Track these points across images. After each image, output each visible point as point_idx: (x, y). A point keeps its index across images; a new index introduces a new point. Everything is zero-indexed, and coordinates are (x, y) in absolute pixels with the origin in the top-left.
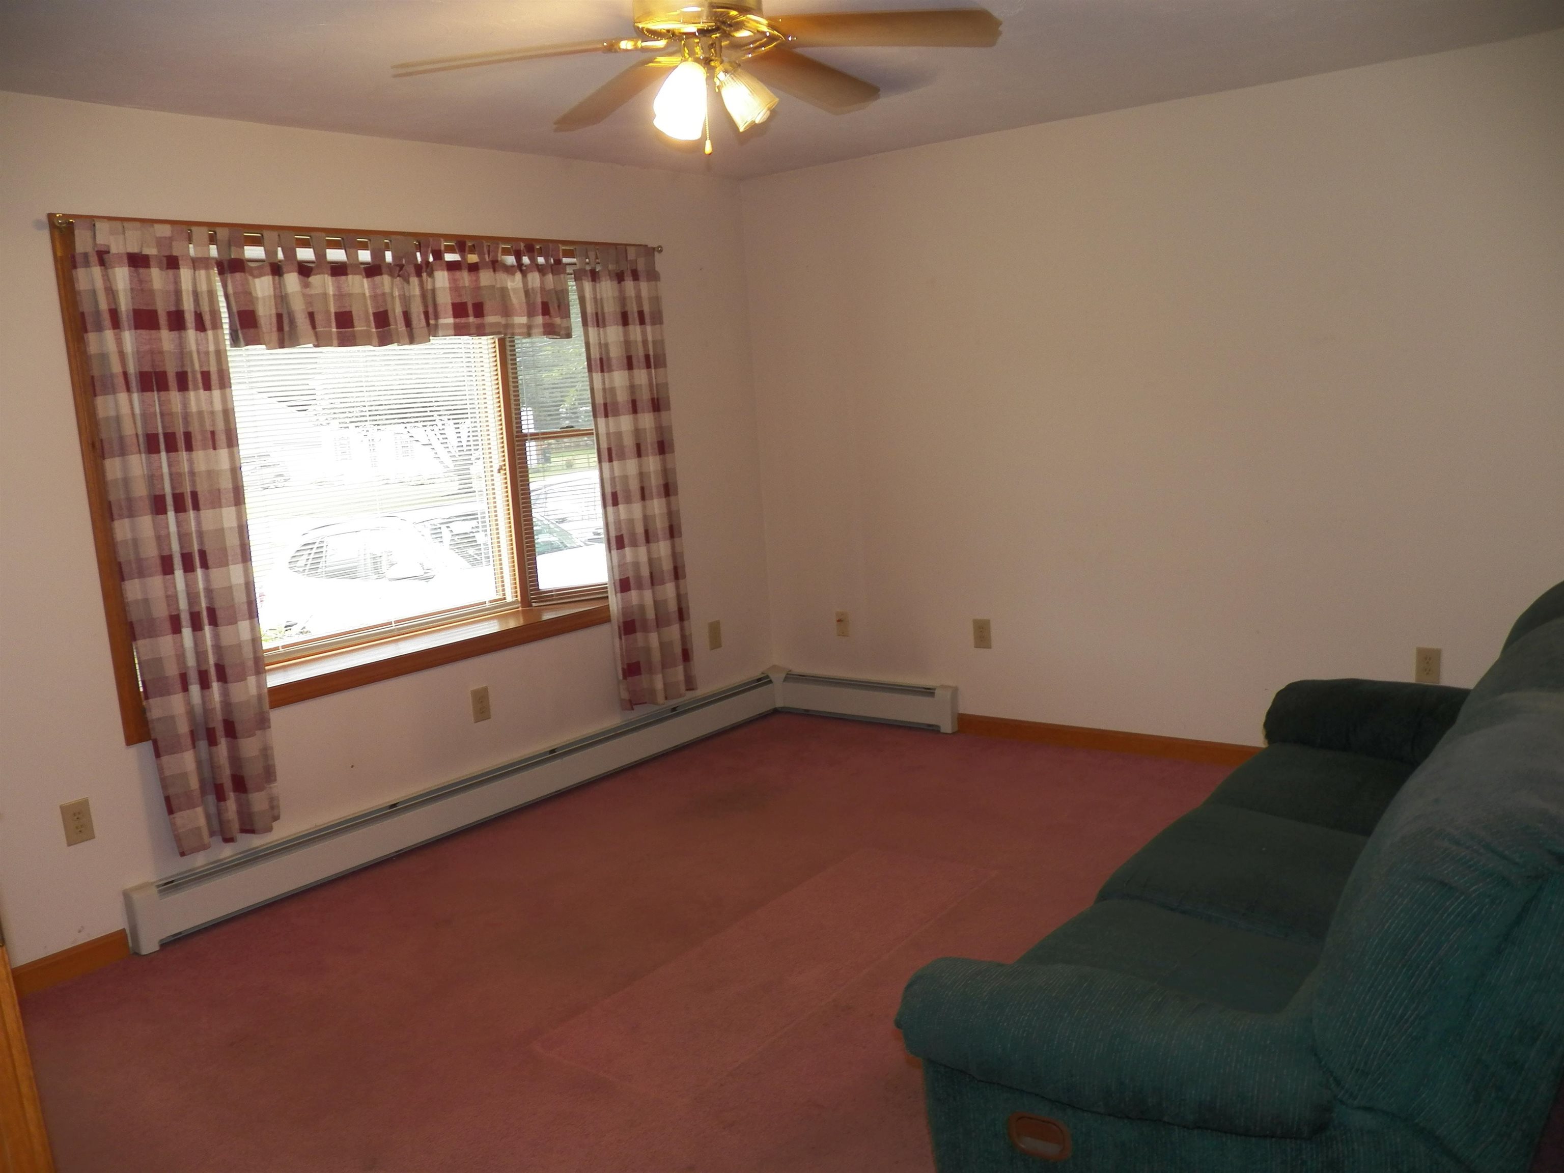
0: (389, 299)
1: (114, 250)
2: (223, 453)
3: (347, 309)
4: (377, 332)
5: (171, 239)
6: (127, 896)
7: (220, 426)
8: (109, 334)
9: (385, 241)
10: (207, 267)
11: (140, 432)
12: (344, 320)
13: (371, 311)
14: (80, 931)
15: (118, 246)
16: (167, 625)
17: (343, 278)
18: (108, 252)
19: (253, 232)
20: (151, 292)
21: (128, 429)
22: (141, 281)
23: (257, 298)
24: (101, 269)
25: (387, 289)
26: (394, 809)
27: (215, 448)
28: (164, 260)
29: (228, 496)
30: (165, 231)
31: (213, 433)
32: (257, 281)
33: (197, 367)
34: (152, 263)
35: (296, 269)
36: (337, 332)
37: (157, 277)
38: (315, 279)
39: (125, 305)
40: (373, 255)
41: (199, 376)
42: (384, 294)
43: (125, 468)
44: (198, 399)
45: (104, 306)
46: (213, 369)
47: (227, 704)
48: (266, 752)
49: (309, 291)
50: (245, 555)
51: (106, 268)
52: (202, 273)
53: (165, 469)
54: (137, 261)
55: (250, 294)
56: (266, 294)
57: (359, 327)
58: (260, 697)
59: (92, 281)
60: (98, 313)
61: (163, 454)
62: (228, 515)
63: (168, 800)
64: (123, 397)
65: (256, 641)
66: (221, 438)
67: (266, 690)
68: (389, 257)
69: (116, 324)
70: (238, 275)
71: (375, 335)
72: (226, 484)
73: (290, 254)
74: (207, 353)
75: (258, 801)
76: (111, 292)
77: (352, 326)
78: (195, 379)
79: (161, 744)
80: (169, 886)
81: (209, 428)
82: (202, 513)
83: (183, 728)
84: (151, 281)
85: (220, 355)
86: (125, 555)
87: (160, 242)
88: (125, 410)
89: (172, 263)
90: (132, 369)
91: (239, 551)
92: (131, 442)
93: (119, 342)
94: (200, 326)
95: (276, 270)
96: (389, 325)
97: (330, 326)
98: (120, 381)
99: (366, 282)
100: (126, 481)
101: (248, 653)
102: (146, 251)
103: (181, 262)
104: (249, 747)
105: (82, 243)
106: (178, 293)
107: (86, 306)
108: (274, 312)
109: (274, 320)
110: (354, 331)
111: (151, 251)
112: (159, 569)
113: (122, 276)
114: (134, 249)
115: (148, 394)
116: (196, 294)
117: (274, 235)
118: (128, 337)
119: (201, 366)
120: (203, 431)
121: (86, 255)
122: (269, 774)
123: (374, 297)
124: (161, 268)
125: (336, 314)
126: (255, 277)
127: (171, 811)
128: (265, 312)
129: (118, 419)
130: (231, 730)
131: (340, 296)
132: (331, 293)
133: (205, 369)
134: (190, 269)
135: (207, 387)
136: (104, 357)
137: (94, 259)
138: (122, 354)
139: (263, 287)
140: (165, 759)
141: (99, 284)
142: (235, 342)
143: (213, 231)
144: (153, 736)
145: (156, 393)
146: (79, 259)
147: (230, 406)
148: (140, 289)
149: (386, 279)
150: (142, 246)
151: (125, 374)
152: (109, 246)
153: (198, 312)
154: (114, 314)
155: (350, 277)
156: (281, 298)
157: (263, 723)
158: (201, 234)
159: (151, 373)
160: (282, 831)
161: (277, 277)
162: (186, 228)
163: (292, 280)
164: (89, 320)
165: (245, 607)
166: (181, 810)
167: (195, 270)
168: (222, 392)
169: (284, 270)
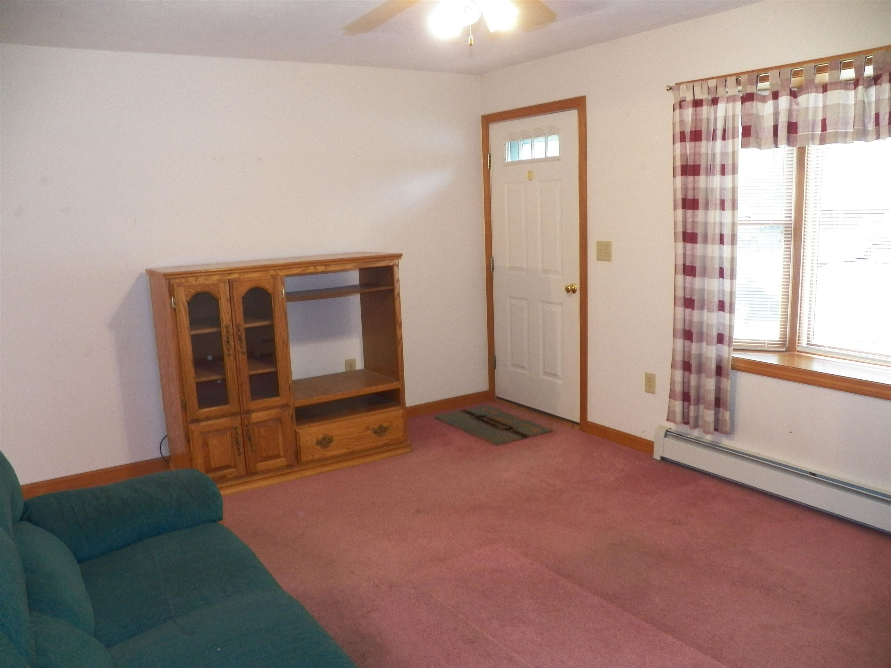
1: (687, 99)
2: (728, 213)
4: (855, 132)
5: (716, 88)
7: (729, 196)
9: (868, 57)
10: (735, 100)
15: (689, 97)
18: (685, 101)
19: (765, 73)
20: (701, 120)
22: (697, 115)
23: (762, 116)
24: (680, 111)
26: (813, 476)
27: (723, 210)
28: (711, 101)
29: (728, 238)
30: (712, 84)
31: (723, 201)
32: (764, 105)
33: (719, 162)
34: (704, 103)
35: (788, 93)
37: (705, 110)
38: (802, 99)
39: (688, 129)
40: (856, 72)
41: (719, 167)
44: (716, 180)
45: (678, 130)
46: (730, 162)
50: (733, 274)
51: (683, 110)
52: (731, 105)
54: (697, 104)
55: (758, 114)
56: (767, 113)
58: (728, 359)
62: (726, 250)
66: (728, 204)
67: (731, 358)
69: (683, 139)
72: (728, 232)
73: (786, 82)
74: (726, 153)
76: (683, 122)
78: (716, 169)
84: (702, 114)
85: (734, 154)
87: (709, 91)
89: (715, 101)
91: (729, 272)
93: (682, 149)
94: (725, 137)
95: (776, 96)
102: (702, 97)
103: (720, 101)
106: (715, 119)
108: (771, 124)
109: (771, 130)
111: (705, 96)
113: (689, 113)
114: (696, 97)
115: (686, 178)
116: (725, 118)
117: (776, 72)
118: (688, 145)
119: (722, 161)
120: (716, 199)
124: (708, 106)
126: (762, 102)
133: (724, 163)
134: (725, 103)
135: (723, 172)
139: (766, 109)
142: (744, 146)
143: (737, 77)
145: (691, 176)
147: (736, 185)
148: (697, 118)
150: (701, 95)
152: (685, 98)
153: (725, 128)
154: (682, 134)
158: (732, 81)
159: (690, 165)
161: (776, 101)
162: (724, 78)
163: (784, 101)
167: (727, 104)
168: (733, 177)
169: (780, 94)
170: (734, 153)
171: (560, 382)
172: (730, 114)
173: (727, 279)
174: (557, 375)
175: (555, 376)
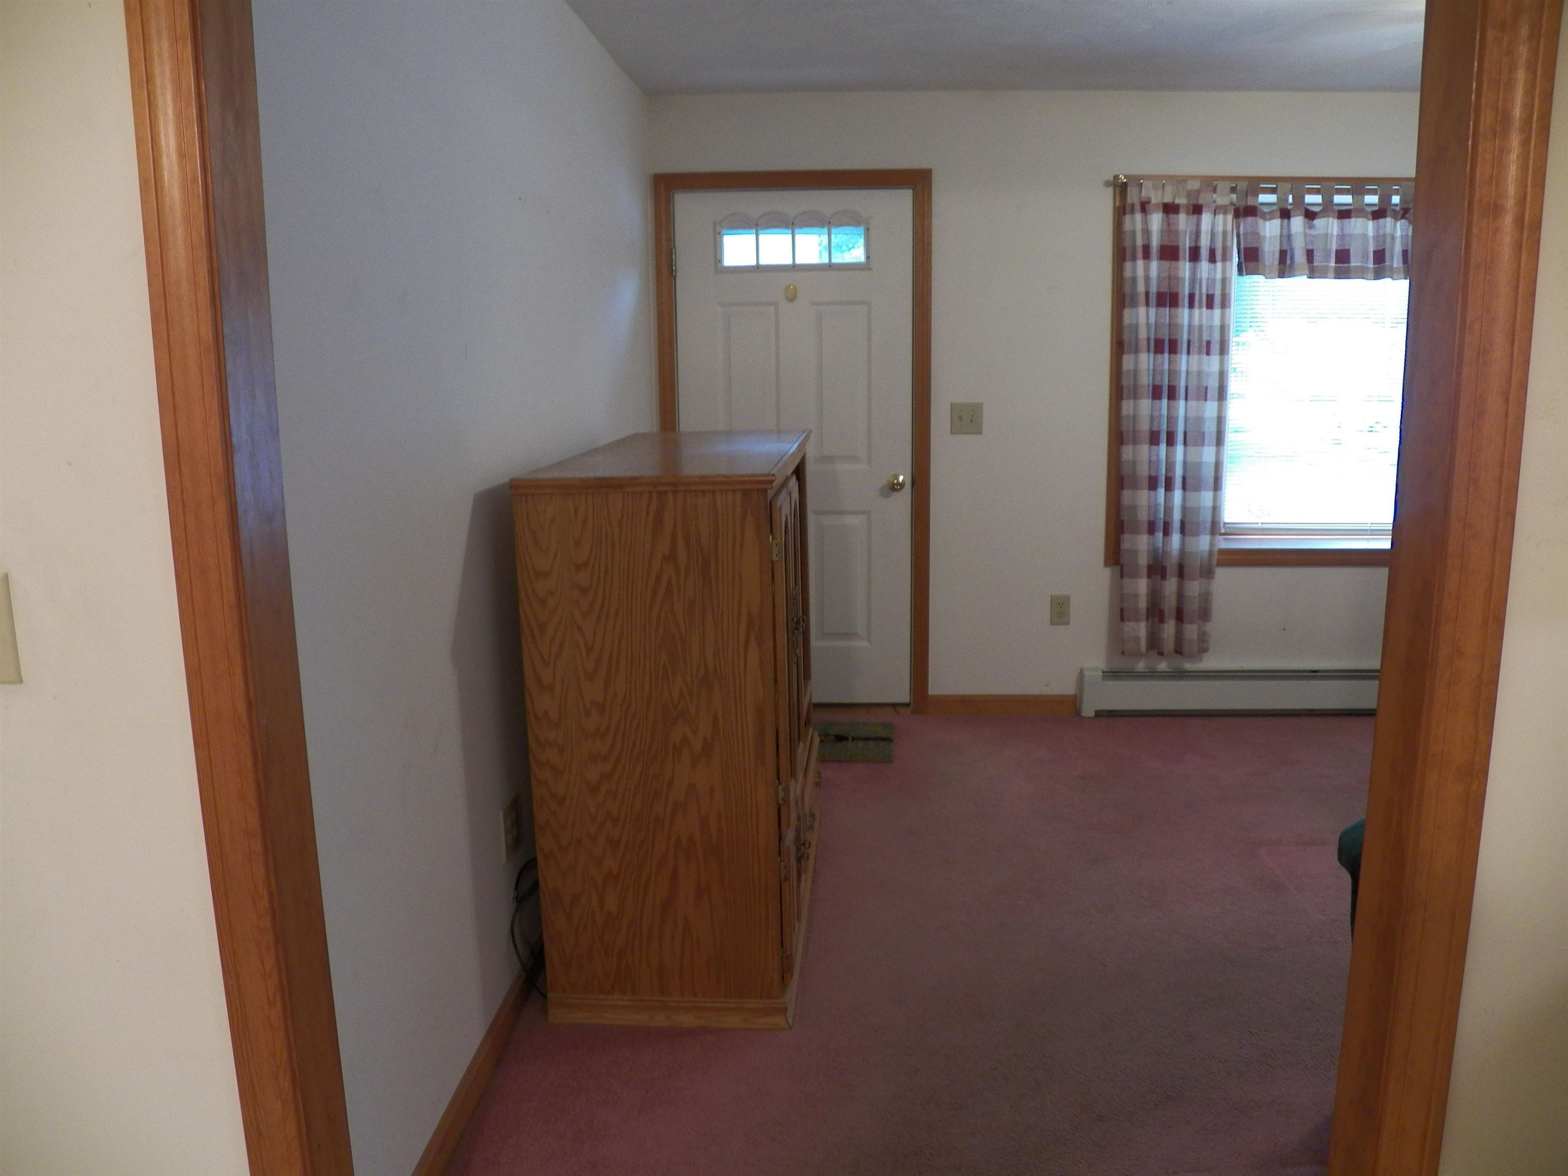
0: (1388, 240)
1: (1153, 201)
2: (1215, 359)
3: (1346, 248)
4: (1374, 268)
5: (1199, 192)
6: (1081, 674)
7: (1216, 337)
8: (1140, 263)
9: (1394, 187)
10: (1225, 213)
11: (1152, 337)
12: (1343, 256)
13: (1371, 249)
14: (1046, 685)
15: (1156, 198)
16: (1145, 482)
17: (1347, 220)
18: (1150, 202)
19: (1269, 183)
20: (1176, 233)
21: (1143, 334)
22: (1169, 225)
23: (1265, 237)
24: (1142, 216)
25: (1388, 230)
26: (1314, 674)
27: (1208, 353)
28: (1191, 208)
29: (1213, 392)
30: (1195, 185)
31: (1208, 343)
32: (1268, 223)
33: (1204, 290)
34: (1181, 210)
35: (1304, 214)
36: (1335, 267)
37: (1183, 221)
38: (1318, 222)
39: (1155, 242)
40: (1380, 199)
41: (1204, 298)
42: (1385, 235)
43: (1136, 363)
44: (1201, 315)
45: (1139, 242)
46: (1218, 293)
47: (1183, 552)
48: (1206, 598)
49: (1312, 232)
50: (1219, 440)
51: (1146, 215)
52: (1220, 218)
53: (1166, 367)
54: (1170, 209)
55: (1258, 234)
56: (1273, 234)
57: (1354, 263)
58: (1211, 552)
59: (1134, 225)
60: (1134, 247)
61: (1166, 355)
62: (1210, 409)
63: (1122, 610)
64: (1142, 310)
65: (1216, 509)
66: (1215, 347)
68: (1396, 199)
69: (1147, 255)
70: (1250, 219)
71: (1372, 271)
72: (1213, 383)
73: (1299, 199)
74: (1214, 280)
75: (1191, 631)
76: (1147, 232)
77: (1349, 262)
78: (1201, 300)
79: (1125, 569)
80: (1112, 674)
81: (1205, 337)
82: (1189, 402)
83: (1143, 561)
84: (1178, 224)
86: (1126, 425)
87: (1189, 194)
88: (1142, 320)
89: (1197, 210)
90: (1154, 289)
91: (1214, 436)
92: (1143, 343)
93: (1147, 269)
94: (1212, 259)
95: (1285, 214)
96: (1384, 262)
97: (1328, 261)
98: (1142, 298)
99: (1371, 224)
100: (1136, 372)
101: (1207, 517)
102: (1177, 201)
103: (1204, 209)
104: (1194, 588)
105: (1133, 197)
106: (1198, 234)
107: (1127, 243)
108: (1278, 248)
109: (1277, 255)
110: (1349, 266)
111: (1181, 201)
112: (1148, 439)
113: (1156, 220)
114: (1168, 199)
115: (1161, 309)
116: (1213, 234)
117: (1288, 186)
118: (1154, 265)
119: (1207, 290)
120: (1200, 340)
121: (1133, 205)
122: (1205, 614)
123: (1377, 237)
124: (1188, 214)
125: (1337, 251)
126: (1265, 219)
127: (1122, 620)
128: (1270, 250)
129: (1136, 326)
130: (1181, 572)
131: (1342, 236)
132: (1335, 233)
133: (1211, 292)
134: (1212, 214)
136: (1134, 280)
137: (1138, 207)
138: (1147, 279)
139: (1271, 229)
140: (1126, 581)
141: (1139, 227)
142: (1240, 273)
143: (1234, 183)
144: (1122, 562)
145: (1168, 309)
146: (1128, 208)
147: (1227, 323)
148: (1169, 230)
149: (1389, 221)
150: (1175, 198)
151: (1147, 294)
152: (1150, 198)
153: (1213, 247)
154: (1146, 250)
155: (1353, 220)
156: (1286, 237)
157: (1207, 573)
158: (1223, 187)
159: (1166, 293)
160: (1209, 663)
161: (1286, 221)
162: (1212, 182)
163: (1297, 223)
164: (1128, 253)
165: (1211, 480)
166: (1129, 620)
167: (1215, 214)
168: (1221, 312)
169: (1292, 213)
170: (1224, 281)
171: (863, 644)
172: (1220, 229)
173: (1209, 445)
174: (857, 634)
175: (850, 635)
